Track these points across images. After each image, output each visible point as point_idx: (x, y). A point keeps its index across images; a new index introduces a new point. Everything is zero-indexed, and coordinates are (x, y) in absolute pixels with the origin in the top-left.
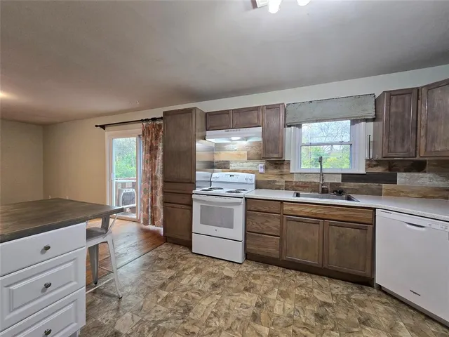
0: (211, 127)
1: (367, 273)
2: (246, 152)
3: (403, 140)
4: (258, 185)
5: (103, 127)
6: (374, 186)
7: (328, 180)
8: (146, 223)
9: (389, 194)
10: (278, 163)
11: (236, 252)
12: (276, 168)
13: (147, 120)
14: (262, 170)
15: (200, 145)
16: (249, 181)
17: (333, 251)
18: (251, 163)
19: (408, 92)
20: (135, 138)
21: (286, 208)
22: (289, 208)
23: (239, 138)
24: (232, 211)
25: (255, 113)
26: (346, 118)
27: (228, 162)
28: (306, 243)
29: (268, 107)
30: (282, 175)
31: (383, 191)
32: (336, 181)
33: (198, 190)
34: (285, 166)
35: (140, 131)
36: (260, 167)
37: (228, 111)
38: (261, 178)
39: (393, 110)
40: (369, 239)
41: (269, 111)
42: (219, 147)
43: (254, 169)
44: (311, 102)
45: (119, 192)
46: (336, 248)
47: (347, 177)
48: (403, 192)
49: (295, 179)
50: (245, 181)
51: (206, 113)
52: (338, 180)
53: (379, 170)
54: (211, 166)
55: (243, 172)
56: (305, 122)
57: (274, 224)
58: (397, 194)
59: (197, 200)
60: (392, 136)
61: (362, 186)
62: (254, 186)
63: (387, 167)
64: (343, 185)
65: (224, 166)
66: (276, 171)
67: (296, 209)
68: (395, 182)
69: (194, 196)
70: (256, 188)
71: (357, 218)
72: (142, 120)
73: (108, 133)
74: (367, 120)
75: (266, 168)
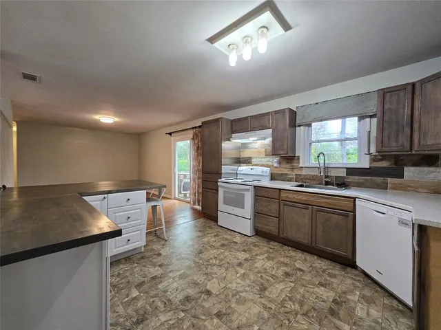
0: (235, 131)
1: (349, 255)
2: (264, 150)
3: (398, 135)
4: (273, 177)
5: (170, 134)
6: (379, 180)
7: (333, 174)
8: (194, 204)
9: (395, 188)
10: (290, 158)
11: (247, 227)
12: (288, 163)
13: (196, 127)
14: (276, 165)
15: (225, 145)
16: (264, 174)
17: (320, 233)
18: (267, 159)
19: (403, 87)
20: (189, 141)
21: (283, 195)
22: (286, 195)
23: (256, 139)
24: (243, 195)
25: (266, 118)
26: (354, 115)
27: (250, 158)
28: (298, 224)
29: (276, 112)
30: (293, 169)
31: (389, 185)
32: (340, 175)
33: (223, 180)
34: (295, 161)
35: (191, 136)
36: (274, 161)
37: (247, 117)
38: (276, 171)
39: (387, 106)
40: (350, 225)
41: (277, 115)
42: (244, 146)
43: (270, 163)
44: (317, 103)
45: (180, 181)
46: (323, 231)
47: (351, 171)
48: (411, 187)
49: (304, 172)
50: (261, 174)
51: (232, 121)
52: (343, 173)
53: (384, 164)
54: (239, 161)
55: (262, 166)
56: (314, 122)
57: (274, 207)
58: (405, 189)
59: (222, 187)
60: (386, 132)
61: (367, 180)
62: (269, 178)
63: (393, 162)
64: (348, 178)
65: (247, 161)
66: (288, 166)
67: (291, 196)
68: (402, 176)
69: (218, 184)
70: (271, 180)
71: (341, 206)
72: (193, 128)
73: (173, 138)
74: (371, 117)
75: (280, 163)
